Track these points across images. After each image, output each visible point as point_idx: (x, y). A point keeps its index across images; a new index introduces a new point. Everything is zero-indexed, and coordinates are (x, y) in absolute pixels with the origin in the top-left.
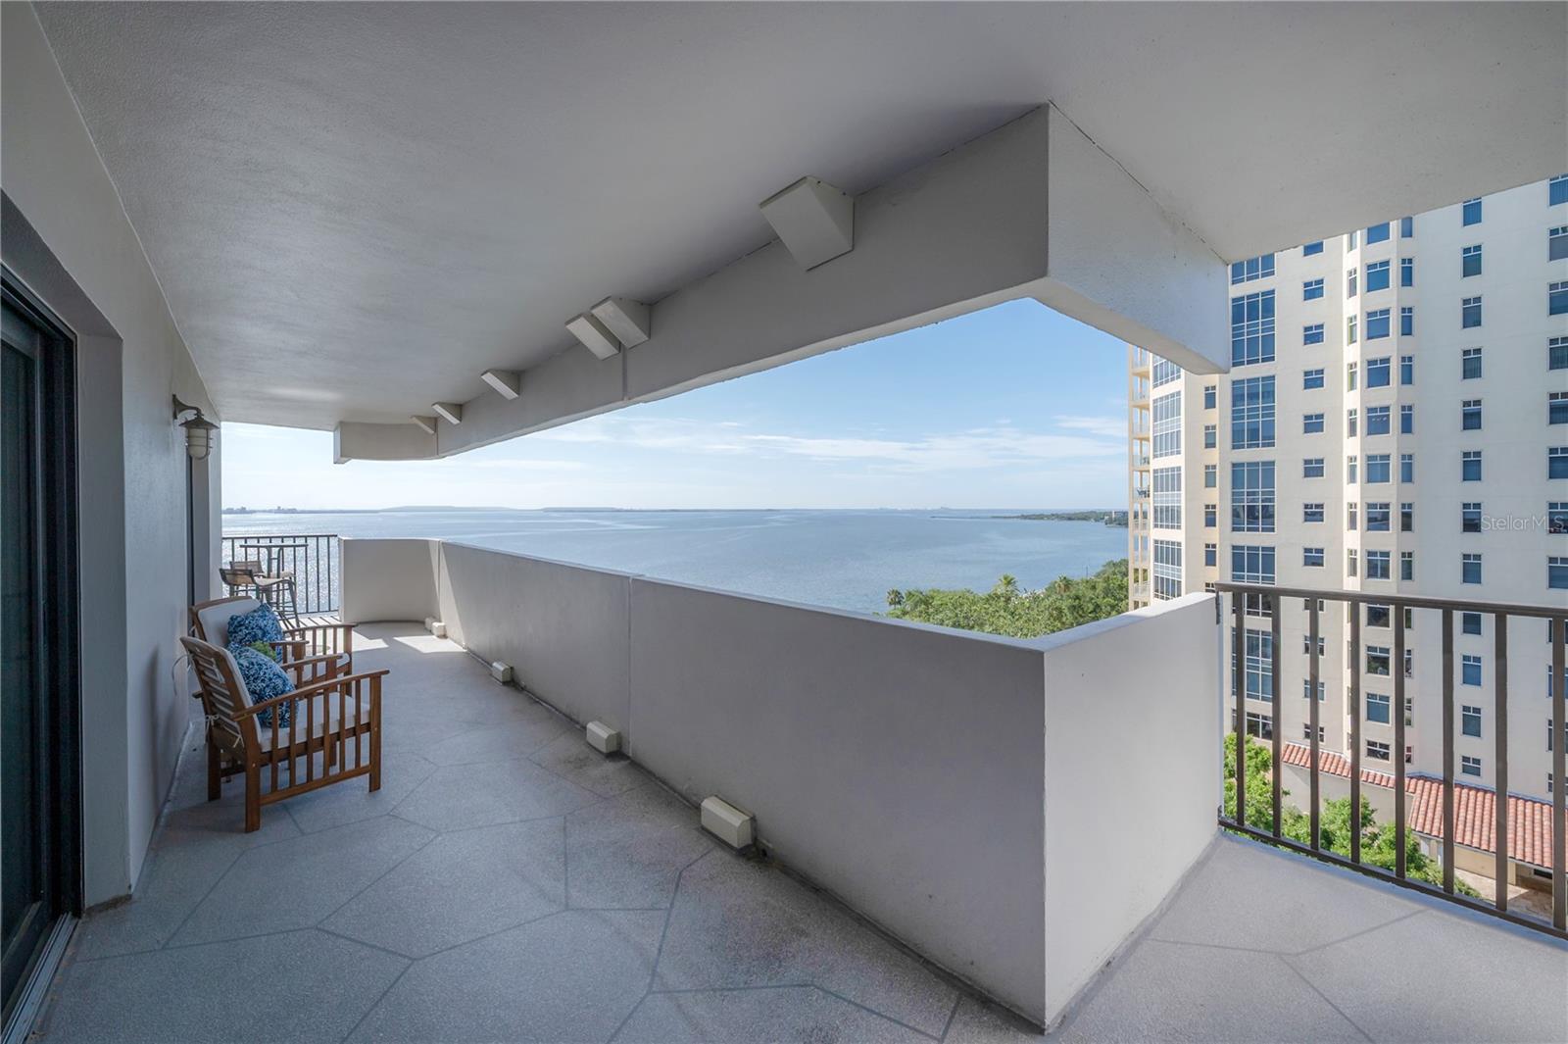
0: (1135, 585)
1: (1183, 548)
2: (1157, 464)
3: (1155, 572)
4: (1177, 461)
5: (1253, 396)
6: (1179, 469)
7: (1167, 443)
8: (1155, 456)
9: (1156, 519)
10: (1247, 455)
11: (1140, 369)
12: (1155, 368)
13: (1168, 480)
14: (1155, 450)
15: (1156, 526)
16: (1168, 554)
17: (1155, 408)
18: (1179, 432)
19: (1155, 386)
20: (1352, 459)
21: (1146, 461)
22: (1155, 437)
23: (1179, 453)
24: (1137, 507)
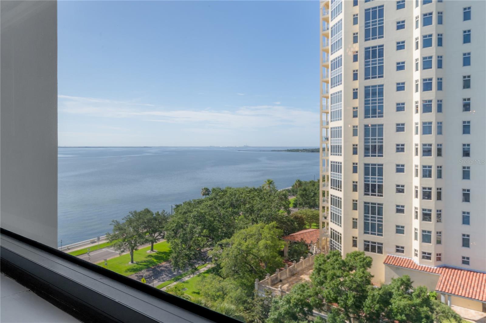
0: (323, 183)
1: (343, 165)
2: (332, 125)
3: (331, 176)
4: (340, 123)
5: (374, 94)
6: (341, 127)
7: (336, 115)
8: (331, 121)
9: (331, 152)
10: (371, 121)
11: (326, 79)
12: (332, 79)
13: (336, 133)
14: (331, 118)
15: (331, 155)
16: (336, 167)
17: (331, 98)
18: (341, 110)
19: (332, 88)
20: (417, 124)
21: (328, 123)
22: (331, 112)
23: (341, 119)
24: (324, 145)
